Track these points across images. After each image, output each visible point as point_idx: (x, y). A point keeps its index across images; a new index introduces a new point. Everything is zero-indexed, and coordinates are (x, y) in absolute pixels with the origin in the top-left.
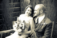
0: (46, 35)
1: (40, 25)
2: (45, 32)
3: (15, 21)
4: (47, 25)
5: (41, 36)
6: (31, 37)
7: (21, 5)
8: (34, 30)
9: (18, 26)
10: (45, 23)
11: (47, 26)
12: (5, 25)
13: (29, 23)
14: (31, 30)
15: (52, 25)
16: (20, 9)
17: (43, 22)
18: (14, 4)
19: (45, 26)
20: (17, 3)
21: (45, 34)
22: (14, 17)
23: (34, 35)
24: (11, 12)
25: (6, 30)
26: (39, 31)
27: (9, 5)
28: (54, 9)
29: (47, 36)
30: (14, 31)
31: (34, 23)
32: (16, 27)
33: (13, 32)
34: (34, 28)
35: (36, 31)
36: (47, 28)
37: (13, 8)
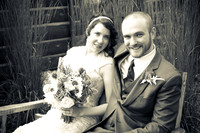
0: (161, 119)
1: (140, 84)
2: (157, 109)
3: (52, 70)
4: (162, 86)
5: (141, 125)
6: (108, 126)
7: (73, 13)
8: (119, 103)
9: (62, 86)
10: (155, 79)
11: (163, 88)
12: (15, 84)
13: (102, 76)
14: (108, 100)
15: (180, 86)
16: (69, 27)
17: (149, 74)
18: (46, 11)
19: (154, 89)
20: (58, 8)
21: (155, 117)
22: (49, 57)
23: (118, 121)
24: (38, 40)
25: (19, 103)
26: (134, 106)
27: (31, 13)
28: (188, 28)
29: (162, 123)
30: (46, 104)
31: (117, 77)
32: (55, 92)
33: (45, 109)
34: (118, 94)
35: (126, 107)
37: (44, 25)
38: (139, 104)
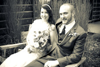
0: (77, 52)
10: (75, 34)
11: (79, 38)
13: (49, 33)
16: (33, 13)
18: (23, 6)
20: (28, 5)
29: (78, 54)
36: (79, 42)
38: (67, 45)
